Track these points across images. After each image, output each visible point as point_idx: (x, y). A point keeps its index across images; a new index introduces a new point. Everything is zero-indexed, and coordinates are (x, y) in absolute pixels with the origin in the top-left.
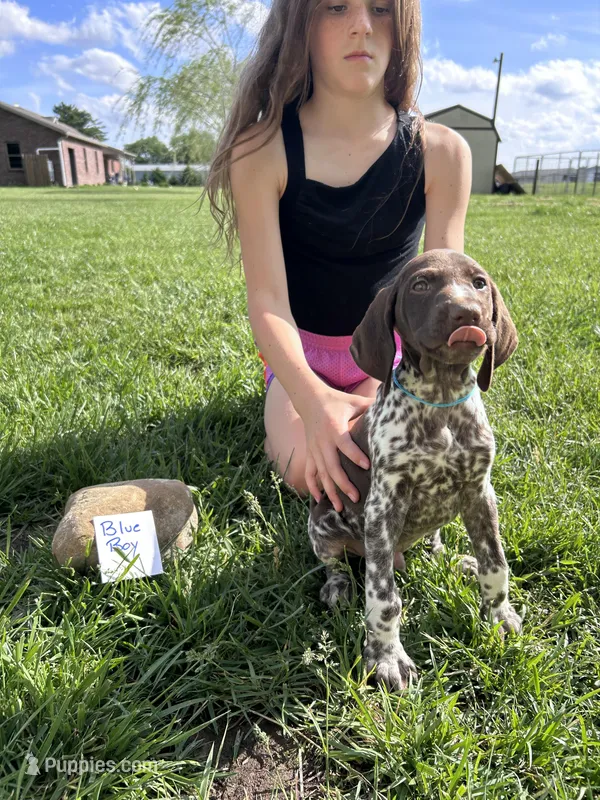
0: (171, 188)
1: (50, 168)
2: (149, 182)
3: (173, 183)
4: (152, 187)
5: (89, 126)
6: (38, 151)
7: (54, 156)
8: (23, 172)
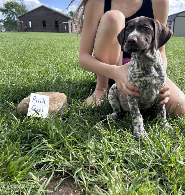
1: (66, 28)
6: (63, 23)
7: (67, 25)
8: (59, 29)
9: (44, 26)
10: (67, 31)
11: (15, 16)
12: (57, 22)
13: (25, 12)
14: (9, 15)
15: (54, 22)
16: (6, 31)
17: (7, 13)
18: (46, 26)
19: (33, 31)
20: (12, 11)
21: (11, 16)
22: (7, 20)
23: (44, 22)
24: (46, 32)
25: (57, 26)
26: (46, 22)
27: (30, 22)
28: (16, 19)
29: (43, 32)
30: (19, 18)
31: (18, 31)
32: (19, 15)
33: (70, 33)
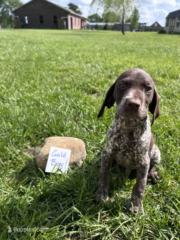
0: (100, 31)
1: (65, 23)
2: (94, 29)
5: (77, 10)
7: (67, 20)
8: (57, 25)
9: (42, 22)
10: (67, 28)
11: (9, 10)
12: (55, 18)
13: (20, 4)
15: (52, 18)
18: (44, 22)
20: (5, 5)
21: (5, 10)
23: (41, 17)
24: (44, 28)
25: (56, 22)
26: (43, 18)
27: (26, 18)
28: (10, 14)
31: (15, 28)
32: (14, 9)
33: (70, 30)
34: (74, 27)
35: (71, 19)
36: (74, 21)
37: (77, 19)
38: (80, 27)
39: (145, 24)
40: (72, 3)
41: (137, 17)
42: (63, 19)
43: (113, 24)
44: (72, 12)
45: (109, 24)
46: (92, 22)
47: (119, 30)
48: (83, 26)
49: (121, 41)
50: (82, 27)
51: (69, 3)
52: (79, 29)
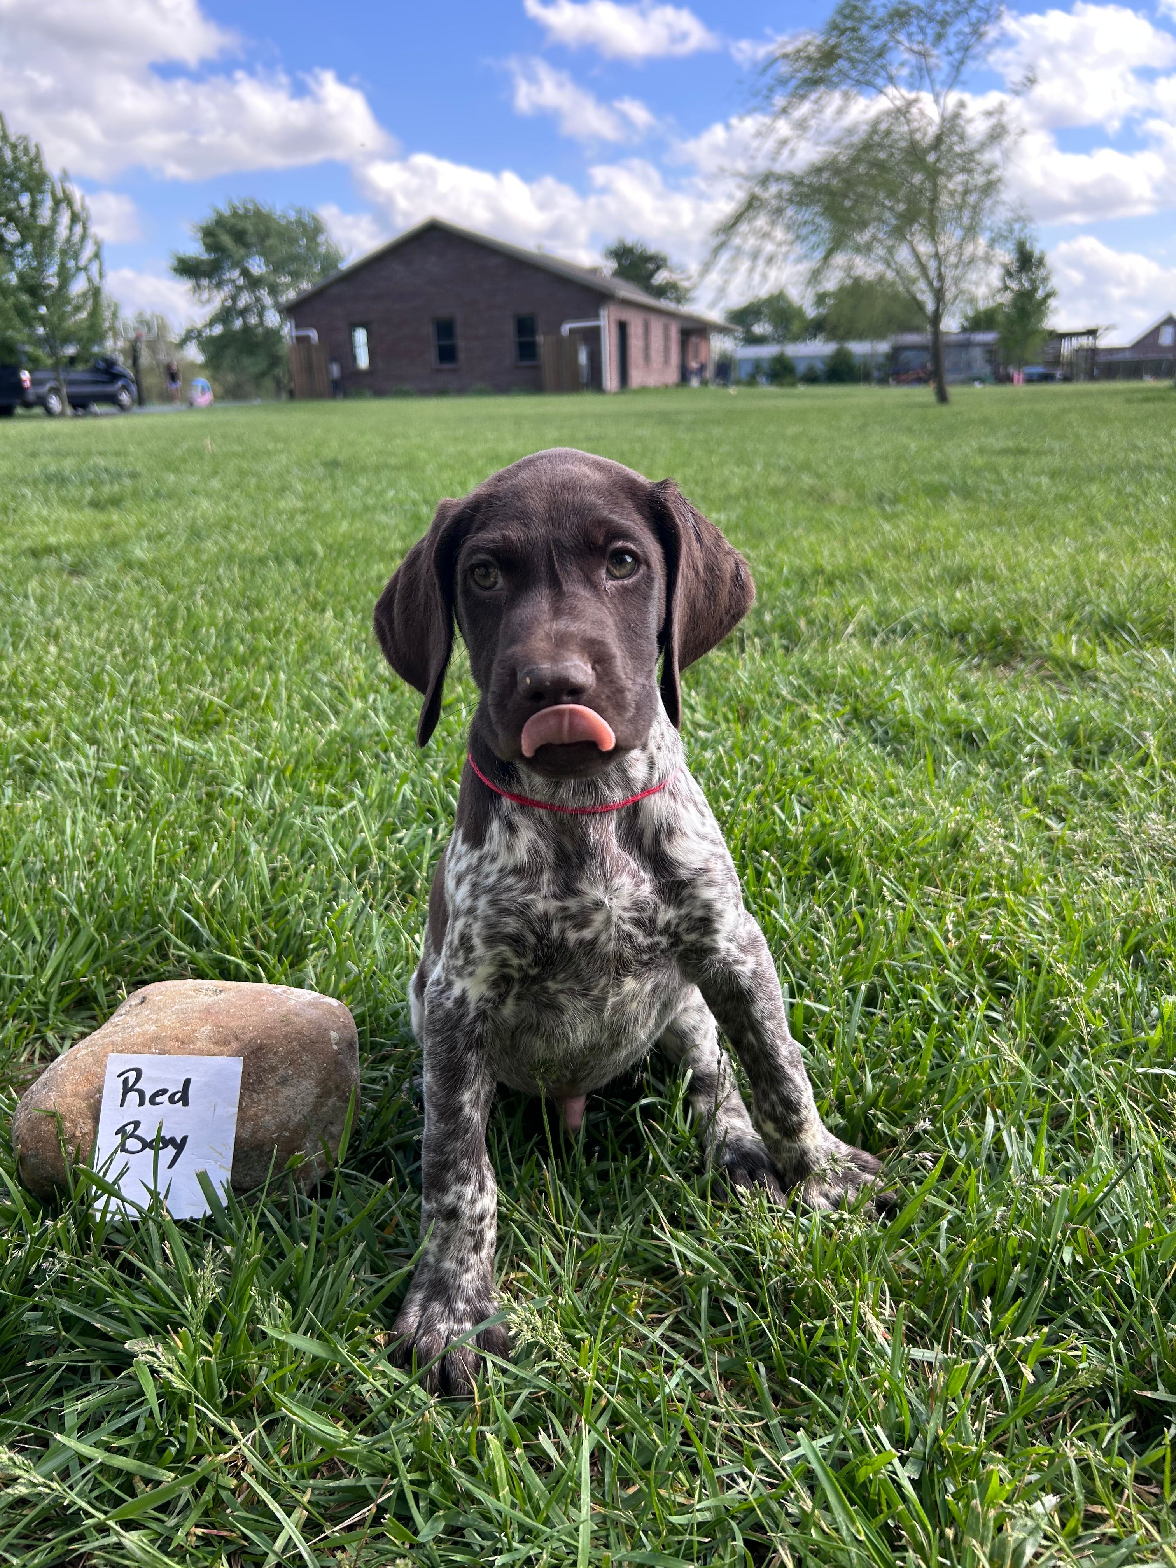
0: (802, 389)
1: (583, 358)
2: (762, 379)
3: (811, 378)
4: (766, 389)
5: (661, 277)
6: (566, 328)
7: (592, 337)
8: (537, 368)
9: (447, 354)
10: (595, 383)
11: (268, 300)
12: (525, 326)
14: (234, 298)
15: (510, 328)
16: (217, 398)
17: (219, 285)
18: (462, 356)
19: (379, 393)
20: (245, 273)
21: (243, 300)
22: (218, 330)
23: (445, 329)
24: (462, 391)
25: (528, 351)
26: (459, 330)
27: (361, 336)
28: (272, 319)
29: (442, 392)
30: (291, 311)
31: (292, 395)
32: (291, 295)
33: (616, 394)
34: (636, 377)
35: (623, 328)
36: (635, 344)
37: (657, 326)
38: (672, 375)
39: (1092, 333)
40: (629, 242)
41: (1040, 294)
42: (572, 331)
43: (883, 347)
44: (627, 291)
45: (858, 348)
46: (752, 340)
47: (921, 380)
48: (694, 365)
49: (904, 439)
50: (685, 376)
51: (613, 244)
52: (667, 386)
